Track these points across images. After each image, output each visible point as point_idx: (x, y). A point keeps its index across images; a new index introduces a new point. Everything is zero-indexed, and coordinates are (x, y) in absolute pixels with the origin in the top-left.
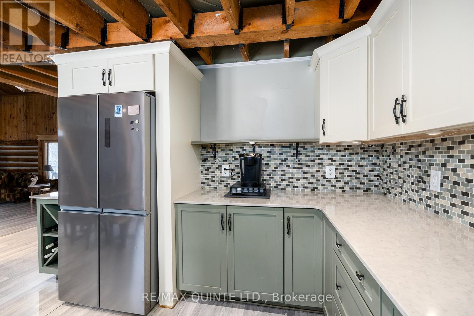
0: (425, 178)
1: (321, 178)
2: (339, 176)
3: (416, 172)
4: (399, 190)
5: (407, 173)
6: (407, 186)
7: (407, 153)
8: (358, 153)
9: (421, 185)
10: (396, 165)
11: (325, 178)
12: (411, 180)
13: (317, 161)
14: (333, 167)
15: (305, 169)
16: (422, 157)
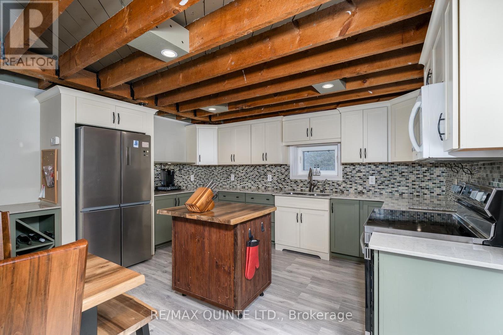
0: (229, 177)
1: (189, 181)
2: (195, 180)
3: (225, 175)
4: (218, 183)
5: (222, 176)
6: (221, 181)
7: (221, 169)
8: (201, 169)
9: (228, 179)
10: (217, 174)
11: (190, 181)
12: (224, 178)
13: (188, 173)
14: (193, 176)
15: (183, 177)
16: (227, 170)
